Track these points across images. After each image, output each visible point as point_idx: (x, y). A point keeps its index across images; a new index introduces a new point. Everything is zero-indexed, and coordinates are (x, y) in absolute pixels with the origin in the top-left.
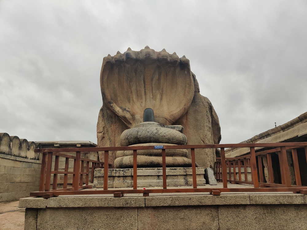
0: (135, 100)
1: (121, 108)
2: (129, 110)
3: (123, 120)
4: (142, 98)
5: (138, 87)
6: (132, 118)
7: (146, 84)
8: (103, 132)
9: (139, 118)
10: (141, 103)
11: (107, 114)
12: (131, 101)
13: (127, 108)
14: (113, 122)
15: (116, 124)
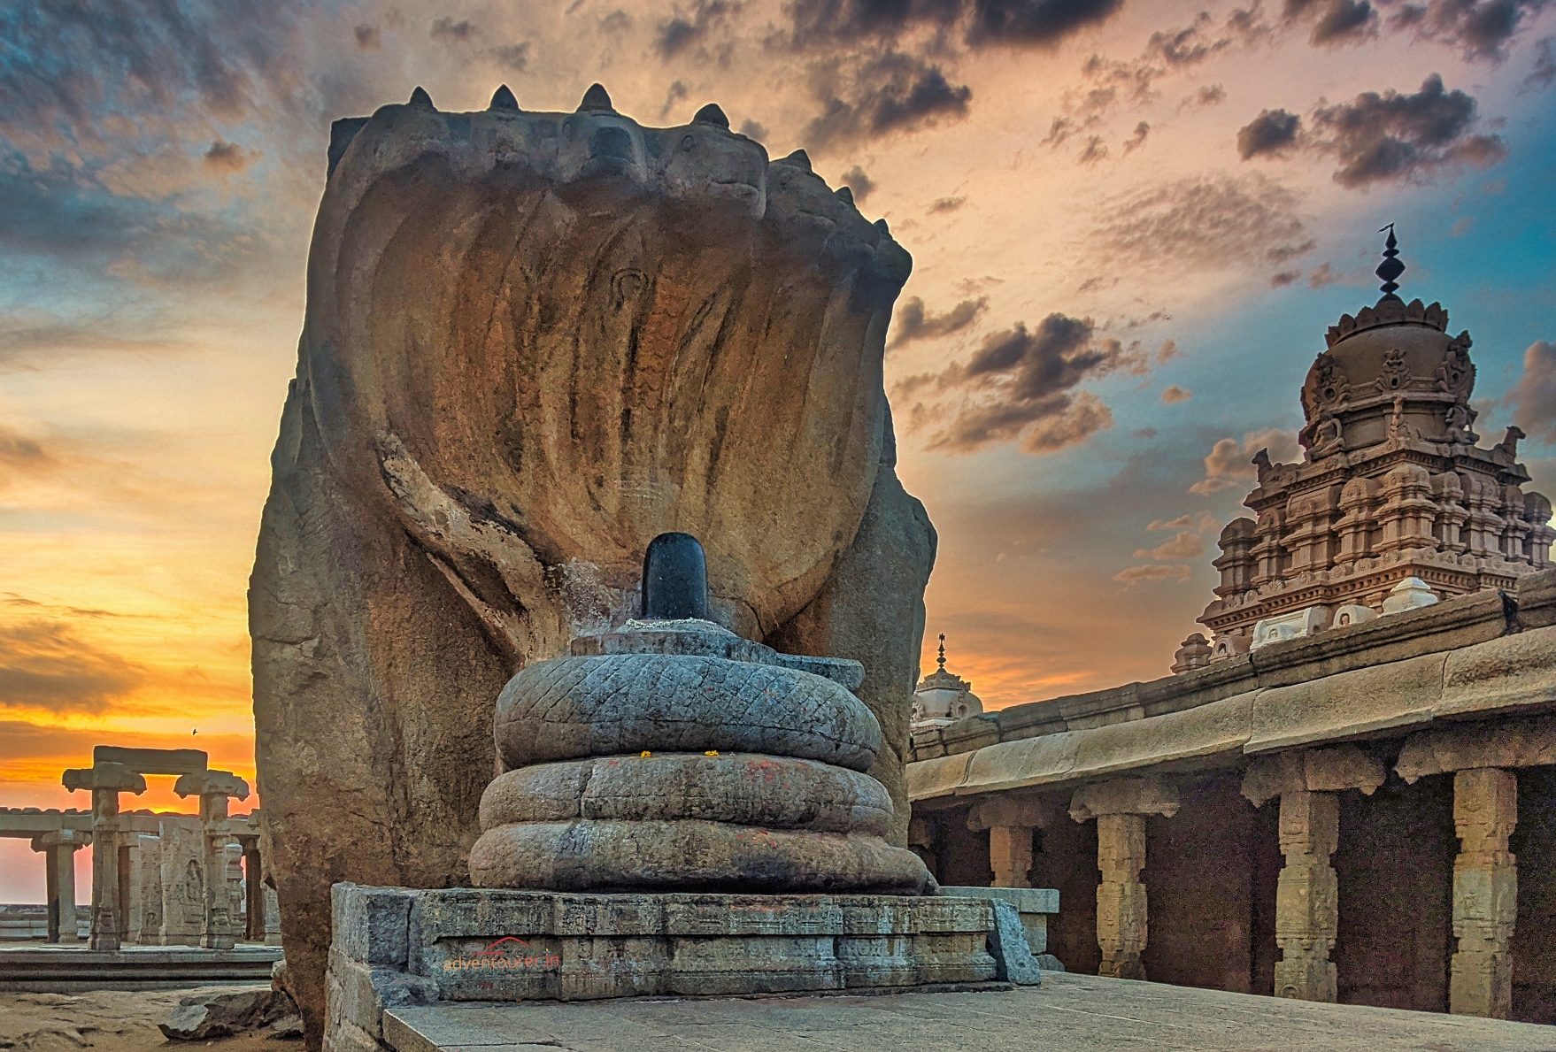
0: (552, 456)
1: (459, 496)
2: (515, 518)
4: (599, 455)
5: (582, 372)
6: (545, 578)
8: (315, 642)
9: (591, 580)
10: (594, 488)
12: (528, 462)
13: (503, 502)
14: (376, 578)
15: (395, 593)
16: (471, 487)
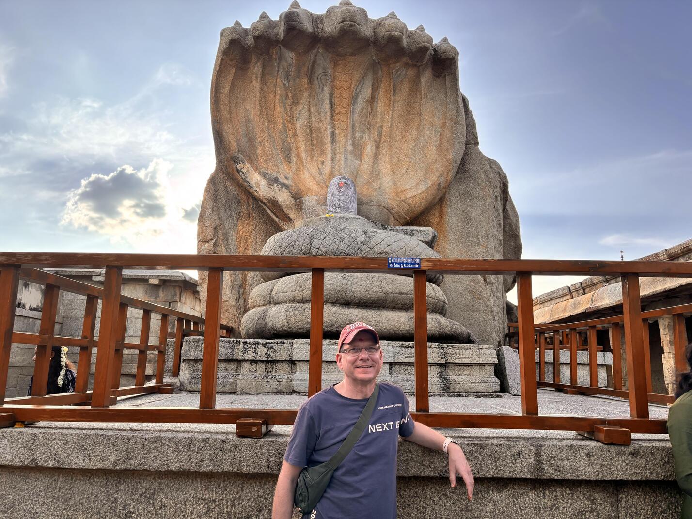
0: (303, 155)
1: (265, 175)
2: (286, 182)
3: (269, 211)
4: (323, 152)
5: (313, 119)
6: (296, 205)
7: (337, 111)
8: (214, 241)
9: (314, 203)
10: (320, 166)
11: (227, 192)
12: (294, 159)
13: (282, 175)
14: (242, 214)
15: (249, 219)
16: (270, 171)
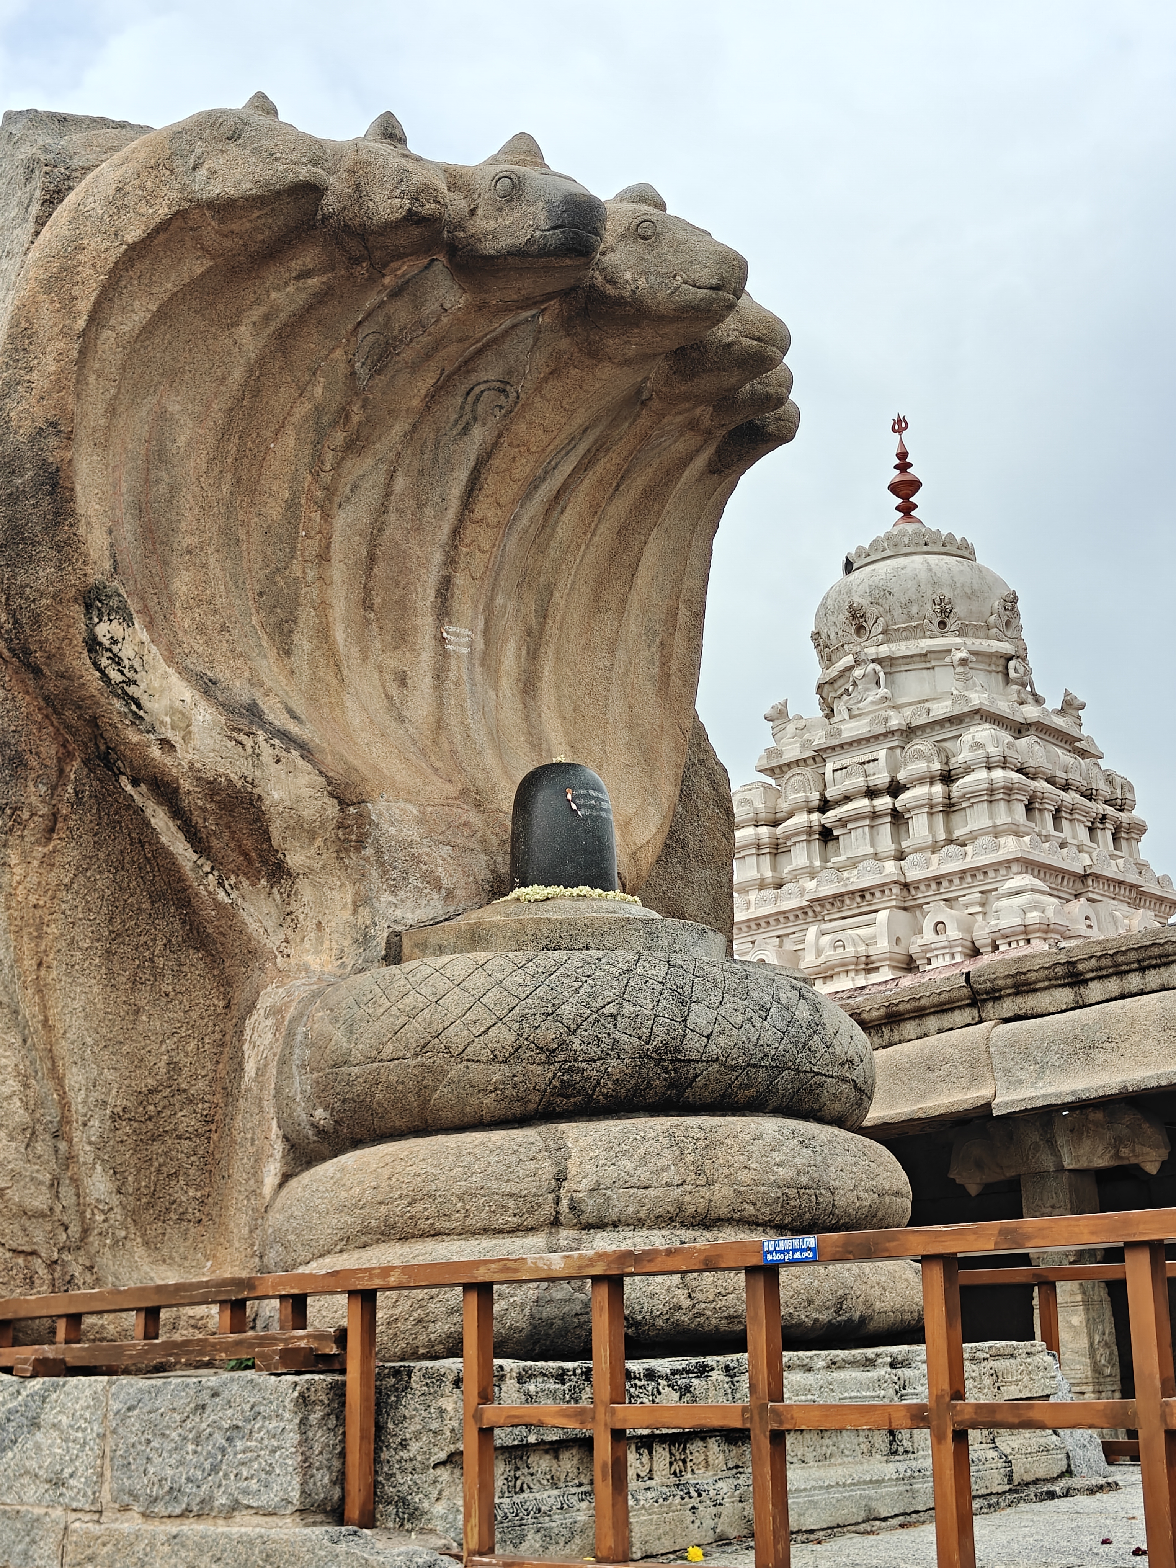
0: (339, 634)
1: (206, 687)
2: (293, 727)
4: (403, 639)
5: (393, 517)
6: (340, 826)
9: (411, 832)
10: (393, 689)
12: (303, 642)
13: (272, 700)
16: (221, 672)
